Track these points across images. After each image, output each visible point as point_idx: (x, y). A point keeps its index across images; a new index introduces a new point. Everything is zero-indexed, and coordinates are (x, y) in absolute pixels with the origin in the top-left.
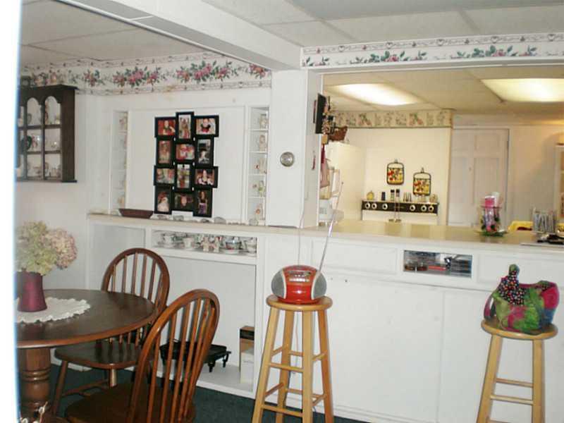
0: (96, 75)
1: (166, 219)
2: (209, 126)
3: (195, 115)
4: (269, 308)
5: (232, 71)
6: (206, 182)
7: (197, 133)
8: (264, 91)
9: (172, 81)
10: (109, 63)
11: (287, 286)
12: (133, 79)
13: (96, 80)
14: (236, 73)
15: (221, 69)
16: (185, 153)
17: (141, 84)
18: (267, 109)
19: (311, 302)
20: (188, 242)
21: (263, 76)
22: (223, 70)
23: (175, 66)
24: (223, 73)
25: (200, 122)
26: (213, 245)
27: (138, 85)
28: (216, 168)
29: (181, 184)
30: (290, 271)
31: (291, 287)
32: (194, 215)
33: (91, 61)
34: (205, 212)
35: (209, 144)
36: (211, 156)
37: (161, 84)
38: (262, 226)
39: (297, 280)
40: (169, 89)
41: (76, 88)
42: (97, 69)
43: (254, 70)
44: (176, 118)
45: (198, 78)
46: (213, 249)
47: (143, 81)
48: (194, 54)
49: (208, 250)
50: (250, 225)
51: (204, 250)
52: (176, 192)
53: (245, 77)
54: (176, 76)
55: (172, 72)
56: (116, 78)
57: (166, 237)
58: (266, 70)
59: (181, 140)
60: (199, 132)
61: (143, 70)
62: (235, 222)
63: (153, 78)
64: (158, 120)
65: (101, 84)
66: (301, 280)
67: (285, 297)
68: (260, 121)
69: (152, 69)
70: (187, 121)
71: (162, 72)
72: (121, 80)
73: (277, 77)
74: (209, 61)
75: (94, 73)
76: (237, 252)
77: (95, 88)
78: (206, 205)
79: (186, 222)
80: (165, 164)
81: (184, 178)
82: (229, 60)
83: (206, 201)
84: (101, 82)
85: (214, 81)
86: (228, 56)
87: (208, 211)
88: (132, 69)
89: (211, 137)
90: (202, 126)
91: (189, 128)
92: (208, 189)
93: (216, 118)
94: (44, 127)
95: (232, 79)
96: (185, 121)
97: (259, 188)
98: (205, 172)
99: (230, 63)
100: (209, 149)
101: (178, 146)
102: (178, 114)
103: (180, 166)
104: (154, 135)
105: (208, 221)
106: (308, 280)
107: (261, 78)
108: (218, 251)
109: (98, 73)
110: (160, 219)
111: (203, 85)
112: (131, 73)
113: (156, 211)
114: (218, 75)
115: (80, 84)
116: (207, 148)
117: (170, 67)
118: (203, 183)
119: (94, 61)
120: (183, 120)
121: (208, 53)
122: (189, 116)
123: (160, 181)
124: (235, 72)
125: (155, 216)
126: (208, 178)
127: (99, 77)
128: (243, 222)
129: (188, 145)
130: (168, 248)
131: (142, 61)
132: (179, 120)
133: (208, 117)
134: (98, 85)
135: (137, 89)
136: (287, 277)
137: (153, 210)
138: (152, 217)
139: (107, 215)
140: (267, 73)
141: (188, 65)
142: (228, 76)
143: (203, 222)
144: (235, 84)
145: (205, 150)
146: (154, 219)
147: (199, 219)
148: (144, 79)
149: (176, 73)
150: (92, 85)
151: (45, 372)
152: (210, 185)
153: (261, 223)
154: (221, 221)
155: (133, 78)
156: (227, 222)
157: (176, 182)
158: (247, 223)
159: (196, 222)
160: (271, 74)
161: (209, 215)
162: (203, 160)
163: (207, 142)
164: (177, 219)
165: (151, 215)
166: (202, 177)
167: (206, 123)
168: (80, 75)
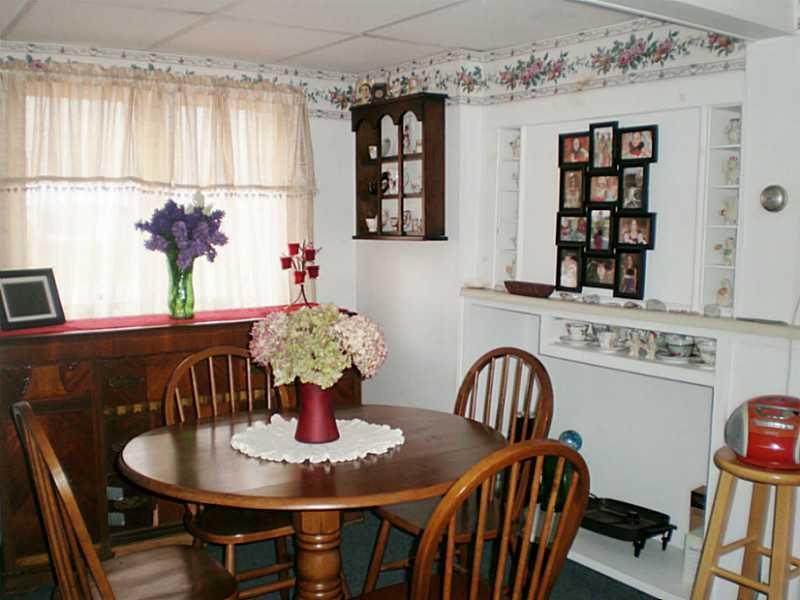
0: (475, 74)
1: (573, 301)
2: (641, 145)
3: (620, 126)
4: (718, 471)
5: (679, 47)
6: (636, 240)
7: (623, 157)
8: (732, 79)
9: (584, 73)
10: (494, 54)
11: (750, 434)
12: (528, 76)
13: (475, 82)
14: (684, 50)
15: (661, 45)
16: (603, 191)
17: (539, 82)
18: (738, 109)
19: (793, 467)
20: (606, 339)
21: (731, 52)
22: (664, 47)
23: (588, 49)
24: (663, 52)
25: (627, 138)
26: (645, 347)
27: (535, 84)
28: (652, 216)
29: (596, 243)
30: (759, 407)
31: (756, 437)
32: (615, 295)
33: (467, 53)
34: (633, 289)
35: (642, 174)
36: (644, 194)
37: (568, 79)
38: (727, 319)
39: (771, 424)
40: (579, 86)
41: (446, 96)
42: (476, 64)
43: (715, 41)
44: (590, 134)
45: (623, 65)
46: (646, 353)
47: (542, 77)
48: (616, 26)
49: (637, 354)
50: (705, 316)
51: (632, 353)
52: (589, 256)
53: (700, 55)
54: (590, 64)
55: (584, 58)
56: (504, 75)
57: (572, 329)
58: (736, 40)
59: (598, 169)
60: (626, 155)
61: (542, 60)
62: (680, 309)
63: (556, 70)
64: (562, 139)
65: (483, 89)
66: (777, 425)
67: (745, 453)
68: (728, 132)
69: (554, 56)
70: (606, 137)
71: (570, 59)
72: (510, 79)
73: (755, 50)
74: (641, 35)
75: (473, 70)
76: (683, 361)
77: (472, 94)
78: (634, 277)
79: (602, 306)
80: (572, 209)
81: (600, 233)
82: (674, 29)
83: (635, 271)
84: (484, 83)
85: (649, 67)
86: (672, 23)
87: (637, 288)
88: (526, 59)
89: (644, 163)
90: (631, 144)
91: (610, 149)
92: (639, 251)
93: (653, 130)
94: (402, 158)
95: (678, 61)
96: (603, 137)
97: (726, 249)
98: (634, 222)
99: (675, 34)
100: (640, 184)
101: (593, 179)
102: (593, 127)
103: (595, 213)
104: (557, 164)
105: (635, 306)
106: (790, 427)
107: (726, 54)
108: (653, 357)
109: (478, 71)
110: (563, 300)
111: (633, 75)
112: (524, 66)
113: (558, 287)
114: (656, 56)
115: (451, 90)
116: (637, 181)
117: (580, 51)
118: (631, 242)
119: (472, 53)
120: (600, 137)
121: (640, 20)
122: (610, 129)
123: (565, 238)
124: (682, 48)
125: (556, 294)
126: (639, 232)
127: (480, 77)
128: (694, 310)
129: (608, 177)
130: (575, 348)
131: (541, 45)
132: (595, 137)
133: (640, 129)
134: (480, 89)
135: (533, 91)
136: (752, 416)
137: (554, 284)
138: (552, 296)
139: (489, 289)
140: (736, 45)
141: (608, 45)
142: (672, 56)
143: (627, 307)
144: (683, 70)
145: (635, 185)
146: (553, 299)
147: (622, 302)
148: (544, 73)
149: (591, 60)
150: (470, 90)
151: (332, 537)
152: (642, 244)
153: (725, 313)
154: (657, 307)
155: (526, 74)
156: (668, 309)
157: (588, 238)
158: (702, 312)
159: (617, 306)
160: (744, 46)
161: (639, 295)
162: (632, 203)
163: (638, 171)
164: (588, 301)
165: (551, 293)
166: (629, 231)
167: (636, 138)
168: (452, 76)
